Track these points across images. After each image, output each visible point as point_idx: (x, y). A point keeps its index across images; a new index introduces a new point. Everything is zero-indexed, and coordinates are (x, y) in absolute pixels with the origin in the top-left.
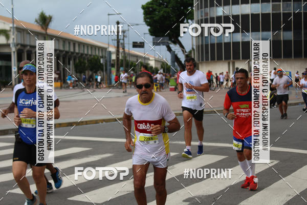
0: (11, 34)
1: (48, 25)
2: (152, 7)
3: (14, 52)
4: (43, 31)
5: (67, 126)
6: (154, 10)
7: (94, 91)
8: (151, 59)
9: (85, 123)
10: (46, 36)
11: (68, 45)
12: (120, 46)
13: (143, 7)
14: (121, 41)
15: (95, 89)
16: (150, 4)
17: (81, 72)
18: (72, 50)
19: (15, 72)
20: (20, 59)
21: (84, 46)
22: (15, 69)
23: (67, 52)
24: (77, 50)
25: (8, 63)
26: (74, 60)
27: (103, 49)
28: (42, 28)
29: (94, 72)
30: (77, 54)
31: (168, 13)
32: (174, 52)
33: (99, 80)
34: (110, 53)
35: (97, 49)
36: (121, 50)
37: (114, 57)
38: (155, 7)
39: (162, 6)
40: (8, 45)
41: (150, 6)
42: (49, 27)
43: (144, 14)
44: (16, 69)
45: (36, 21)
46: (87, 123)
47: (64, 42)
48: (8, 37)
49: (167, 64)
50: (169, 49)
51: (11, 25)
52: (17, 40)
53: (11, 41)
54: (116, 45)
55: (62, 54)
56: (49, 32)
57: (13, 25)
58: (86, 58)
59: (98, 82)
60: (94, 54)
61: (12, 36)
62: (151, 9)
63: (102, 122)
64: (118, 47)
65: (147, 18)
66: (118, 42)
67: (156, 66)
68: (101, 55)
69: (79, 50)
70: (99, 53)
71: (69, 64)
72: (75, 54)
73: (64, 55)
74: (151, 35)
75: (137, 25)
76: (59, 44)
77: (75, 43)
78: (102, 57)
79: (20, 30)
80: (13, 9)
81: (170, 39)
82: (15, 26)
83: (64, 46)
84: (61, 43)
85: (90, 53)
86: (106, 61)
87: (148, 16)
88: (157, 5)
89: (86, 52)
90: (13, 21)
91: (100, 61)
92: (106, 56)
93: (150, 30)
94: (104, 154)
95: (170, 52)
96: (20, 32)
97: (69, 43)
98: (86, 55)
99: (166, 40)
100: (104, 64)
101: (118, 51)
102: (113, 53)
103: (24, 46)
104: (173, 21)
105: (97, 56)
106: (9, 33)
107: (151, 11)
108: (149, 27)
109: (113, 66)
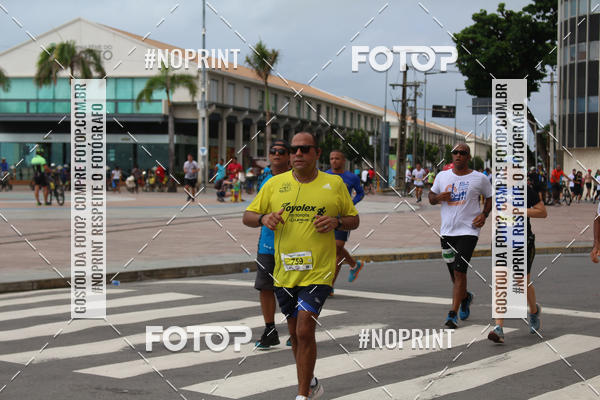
0: (199, 84)
1: (269, 69)
2: (472, 39)
3: (204, 119)
4: (260, 81)
6: (478, 44)
8: (467, 139)
10: (266, 90)
12: (408, 112)
13: (456, 39)
14: (411, 104)
16: (469, 33)
18: (314, 118)
19: (204, 157)
20: (213, 133)
21: (337, 111)
22: (203, 151)
23: (305, 122)
24: (324, 120)
25: (191, 141)
27: (374, 118)
28: (259, 74)
30: (324, 125)
31: (506, 49)
34: (388, 126)
35: (369, 119)
36: (409, 121)
37: (394, 134)
38: (479, 37)
39: (494, 37)
40: (192, 106)
41: (470, 36)
44: (206, 152)
45: (248, 61)
47: (299, 102)
48: (193, 90)
52: (209, 97)
53: (198, 98)
54: (400, 112)
55: (294, 126)
56: (271, 81)
59: (362, 182)
60: (356, 126)
61: (201, 89)
62: (471, 42)
64: (404, 115)
65: (463, 60)
66: (404, 105)
67: (478, 154)
68: (369, 129)
69: (328, 120)
70: (366, 125)
72: (320, 126)
73: (298, 127)
74: (470, 93)
75: (444, 72)
77: (320, 104)
78: (372, 134)
79: (216, 77)
80: (204, 35)
83: (298, 110)
84: (294, 105)
85: (348, 125)
86: (379, 140)
87: (465, 56)
88: (483, 35)
89: (340, 123)
91: (367, 141)
92: (380, 131)
93: (467, 84)
96: (217, 81)
98: (341, 128)
100: (375, 146)
101: (403, 123)
102: (394, 126)
103: (223, 107)
104: (515, 66)
105: (362, 130)
106: (195, 81)
107: (471, 46)
108: (466, 78)
109: (392, 151)
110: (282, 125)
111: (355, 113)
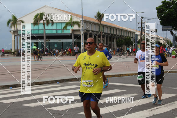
0: (81, 24)
1: (102, 19)
2: (162, 9)
3: (82, 34)
4: (99, 23)
5: (112, 77)
6: (164, 10)
7: (127, 57)
8: (161, 39)
9: (122, 75)
10: (101, 26)
11: (112, 31)
12: (143, 31)
13: (157, 9)
15: (128, 56)
16: (161, 7)
17: (120, 46)
18: (115, 33)
19: (83, 45)
20: (85, 38)
21: (122, 31)
22: (82, 44)
23: (112, 35)
24: (118, 34)
25: (79, 41)
26: (116, 39)
27: (133, 33)
28: (99, 21)
29: (127, 46)
30: (118, 35)
31: (172, 12)
32: (175, 35)
33: (130, 51)
34: (137, 35)
35: (131, 33)
36: (143, 34)
37: (139, 38)
38: (164, 8)
39: (168, 8)
40: (79, 30)
41: (161, 8)
42: (102, 20)
43: (157, 13)
44: (83, 44)
45: (95, 17)
46: (123, 75)
47: (111, 28)
48: (79, 26)
49: (170, 42)
50: (172, 33)
51: (81, 19)
52: (84, 28)
53: (81, 28)
54: (140, 31)
55: (109, 36)
56: (102, 23)
57: (82, 19)
58: (123, 38)
59: (130, 52)
60: (127, 35)
61: (81, 26)
62: (161, 10)
63: (132, 75)
64: (142, 32)
65: (159, 15)
66: (142, 29)
67: (164, 43)
68: (131, 36)
69: (119, 34)
70: (130, 35)
71: (113, 41)
72: (117, 36)
73: (110, 36)
74: (161, 25)
75: (153, 19)
76: (107, 30)
77: (117, 29)
78: (132, 38)
80: (82, 10)
81: (173, 28)
82: (83, 19)
83: (110, 31)
84: (109, 29)
85: (125, 35)
86: (135, 40)
87: (160, 14)
88: (165, 7)
89: (123, 35)
90: (82, 17)
91: (131, 40)
92: (135, 37)
93: (160, 22)
94: (133, 94)
95: (172, 35)
96: (86, 23)
97: (114, 29)
98: (123, 36)
99: (170, 27)
100: (133, 41)
101: (141, 34)
102: (139, 35)
103: (88, 31)
104: (175, 16)
105: (129, 37)
106: (80, 23)
107: (162, 11)
108: (160, 20)
109: (138, 42)
110: (105, 35)
111: (127, 32)
